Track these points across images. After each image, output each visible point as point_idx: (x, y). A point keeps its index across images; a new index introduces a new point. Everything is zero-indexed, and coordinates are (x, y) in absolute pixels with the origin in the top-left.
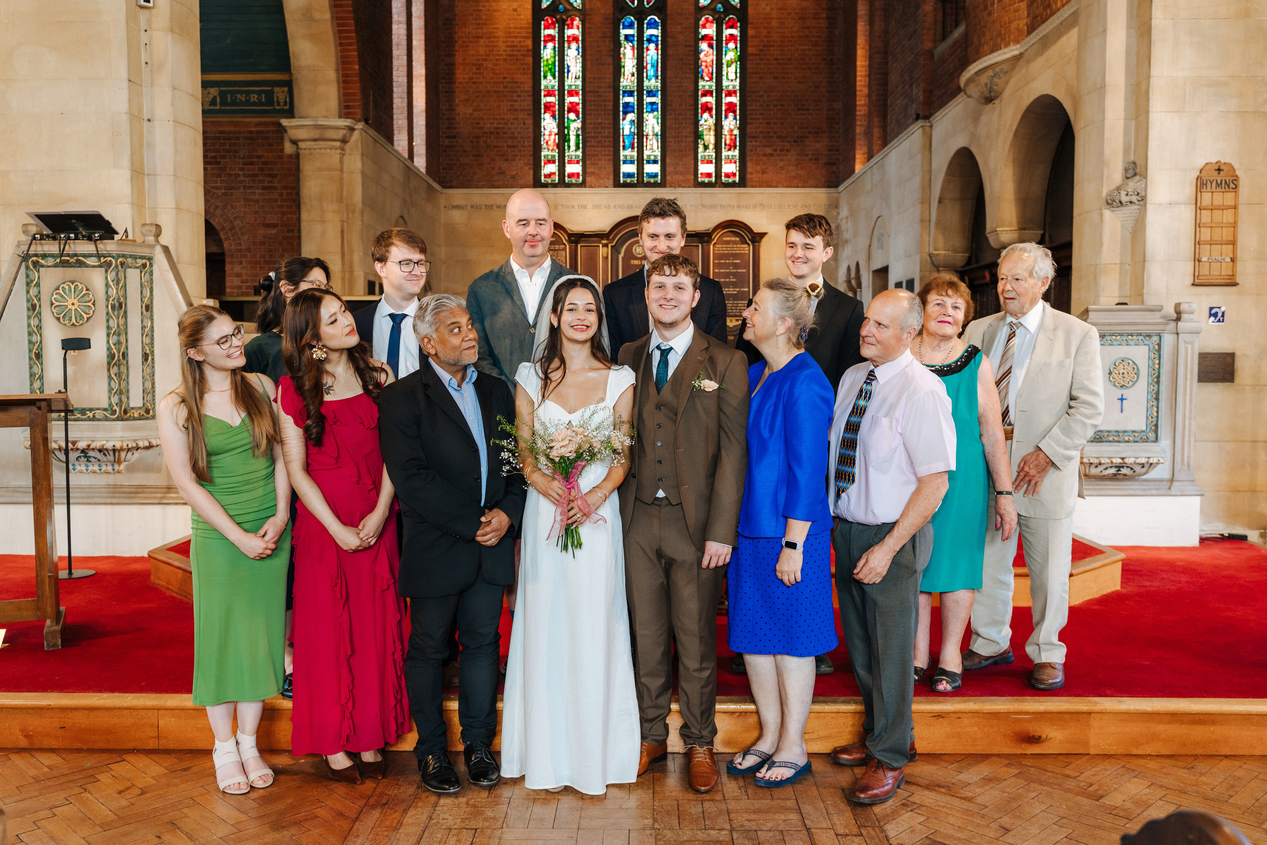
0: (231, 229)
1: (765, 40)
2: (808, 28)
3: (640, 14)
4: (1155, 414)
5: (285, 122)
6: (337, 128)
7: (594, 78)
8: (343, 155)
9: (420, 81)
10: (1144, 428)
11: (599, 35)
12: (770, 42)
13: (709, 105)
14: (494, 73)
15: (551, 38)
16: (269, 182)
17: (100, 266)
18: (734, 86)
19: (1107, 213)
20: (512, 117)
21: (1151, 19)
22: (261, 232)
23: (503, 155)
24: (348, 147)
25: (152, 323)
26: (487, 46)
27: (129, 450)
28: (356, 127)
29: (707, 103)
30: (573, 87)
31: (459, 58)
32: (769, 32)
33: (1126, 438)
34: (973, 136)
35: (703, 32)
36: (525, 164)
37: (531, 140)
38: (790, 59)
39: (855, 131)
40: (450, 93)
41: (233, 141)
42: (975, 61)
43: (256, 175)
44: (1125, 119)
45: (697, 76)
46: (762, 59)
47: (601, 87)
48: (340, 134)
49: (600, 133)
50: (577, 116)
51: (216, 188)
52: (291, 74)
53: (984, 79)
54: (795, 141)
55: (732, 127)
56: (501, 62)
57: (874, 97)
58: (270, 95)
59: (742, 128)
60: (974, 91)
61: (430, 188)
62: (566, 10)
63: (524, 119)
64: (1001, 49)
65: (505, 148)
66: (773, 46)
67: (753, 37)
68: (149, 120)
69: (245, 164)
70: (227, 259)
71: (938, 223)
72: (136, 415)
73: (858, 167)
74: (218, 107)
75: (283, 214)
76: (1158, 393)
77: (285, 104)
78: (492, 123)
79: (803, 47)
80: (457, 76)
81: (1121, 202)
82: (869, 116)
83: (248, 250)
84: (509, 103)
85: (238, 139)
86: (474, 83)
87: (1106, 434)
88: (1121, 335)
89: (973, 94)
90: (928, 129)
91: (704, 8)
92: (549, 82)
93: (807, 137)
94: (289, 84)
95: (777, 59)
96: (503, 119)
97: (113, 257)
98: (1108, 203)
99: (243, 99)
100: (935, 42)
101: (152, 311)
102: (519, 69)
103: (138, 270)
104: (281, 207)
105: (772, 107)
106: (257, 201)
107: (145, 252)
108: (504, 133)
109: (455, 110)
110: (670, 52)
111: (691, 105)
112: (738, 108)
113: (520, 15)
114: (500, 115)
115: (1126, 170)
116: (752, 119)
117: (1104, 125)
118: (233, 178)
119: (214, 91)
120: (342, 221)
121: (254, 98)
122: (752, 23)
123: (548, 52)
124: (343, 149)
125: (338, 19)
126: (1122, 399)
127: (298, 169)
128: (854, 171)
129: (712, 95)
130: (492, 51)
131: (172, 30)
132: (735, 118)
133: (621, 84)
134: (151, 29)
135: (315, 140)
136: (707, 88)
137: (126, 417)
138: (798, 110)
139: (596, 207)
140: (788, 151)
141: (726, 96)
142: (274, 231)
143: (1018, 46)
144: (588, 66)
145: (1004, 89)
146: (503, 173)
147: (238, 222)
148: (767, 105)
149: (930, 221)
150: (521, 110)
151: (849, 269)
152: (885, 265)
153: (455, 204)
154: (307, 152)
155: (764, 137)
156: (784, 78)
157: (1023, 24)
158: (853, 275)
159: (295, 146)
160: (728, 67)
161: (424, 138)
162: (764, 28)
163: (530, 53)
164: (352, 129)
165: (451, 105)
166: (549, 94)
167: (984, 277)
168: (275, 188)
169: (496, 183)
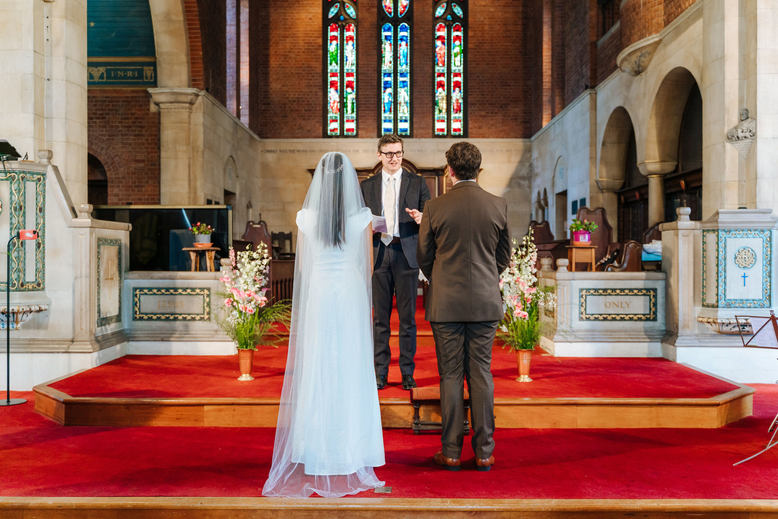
0: (112, 164)
1: (480, 39)
2: (509, 31)
3: (396, 22)
4: (769, 287)
5: (151, 90)
6: (186, 94)
7: (364, 64)
8: (191, 113)
9: (245, 66)
10: (761, 298)
11: (368, 35)
12: (483, 40)
13: (443, 83)
14: (296, 61)
15: (334, 38)
16: (140, 131)
17: (7, 180)
18: (459, 70)
19: (728, 145)
20: (308, 90)
21: (756, 9)
22: (133, 165)
23: (302, 116)
24: (194, 107)
25: (44, 221)
26: (291, 43)
27: (24, 312)
28: (200, 94)
29: (441, 81)
30: (350, 71)
31: (272, 51)
32: (483, 34)
33: (749, 305)
34: (626, 98)
35: (438, 34)
36: (317, 122)
37: (321, 106)
38: (496, 52)
39: (542, 99)
40: (266, 74)
41: (115, 103)
42: (627, 46)
43: (130, 127)
44: (740, 79)
45: (434, 64)
46: (478, 52)
47: (368, 70)
48: (189, 98)
49: (368, 101)
50: (353, 89)
51: (102, 135)
52: (156, 58)
53: (634, 58)
54: (501, 107)
55: (458, 98)
56: (301, 54)
57: (555, 76)
58: (141, 72)
59: (465, 98)
60: (627, 67)
61: (252, 138)
62: (345, 19)
63: (316, 92)
64: (646, 37)
65: (304, 111)
66: (485, 43)
67: (472, 37)
68: (48, 80)
69: (122, 119)
70: (109, 184)
71: (602, 159)
72: (30, 287)
73: (545, 124)
74: (105, 80)
75: (149, 153)
76: (770, 272)
77: (151, 78)
78: (295, 95)
79: (506, 44)
80: (271, 63)
81: (738, 137)
82: (552, 89)
83: (124, 178)
84: (306, 81)
85: (118, 101)
86: (282, 67)
87: (734, 302)
88: (743, 230)
89: (626, 69)
90: (594, 95)
91: (439, 18)
92: (333, 67)
93: (509, 104)
94: (154, 65)
95: (488, 52)
96: (302, 92)
97: (16, 173)
98: (728, 138)
99: (122, 75)
100: (598, 36)
101: (44, 212)
102: (313, 58)
103: (35, 183)
104: (147, 148)
105: (485, 84)
106: (131, 144)
107: (41, 170)
108: (303, 101)
109: (269, 86)
110: (416, 46)
111: (430, 83)
112: (462, 85)
113: (314, 22)
114: (300, 89)
115: (741, 115)
116: (472, 92)
117: (724, 83)
118: (114, 128)
119: (102, 69)
120: (189, 158)
121: (130, 74)
122: (471, 28)
123: (332, 47)
124: (190, 109)
125: (188, 21)
126: (744, 277)
127: (159, 123)
128: (541, 126)
129: (444, 76)
130: (295, 46)
131: (66, 17)
132: (460, 91)
133: (383, 69)
134: (52, 16)
135: (171, 103)
136: (441, 71)
137: (22, 288)
138: (503, 86)
139: (365, 151)
140: (496, 113)
141: (454, 76)
142: (142, 165)
143: (658, 35)
144: (360, 56)
145: (648, 65)
146: (302, 128)
147: (117, 159)
148: (482, 83)
149: (596, 158)
150: (314, 86)
151: (539, 193)
152: (564, 189)
153: (269, 149)
154: (166, 110)
155: (480, 104)
156: (493, 64)
157: (661, 19)
158: (542, 197)
159: (157, 107)
160: (455, 57)
161: (248, 104)
162: (480, 31)
163: (321, 48)
164: (197, 95)
165: (267, 83)
166: (334, 75)
167: (635, 196)
168: (143, 135)
169: (297, 135)
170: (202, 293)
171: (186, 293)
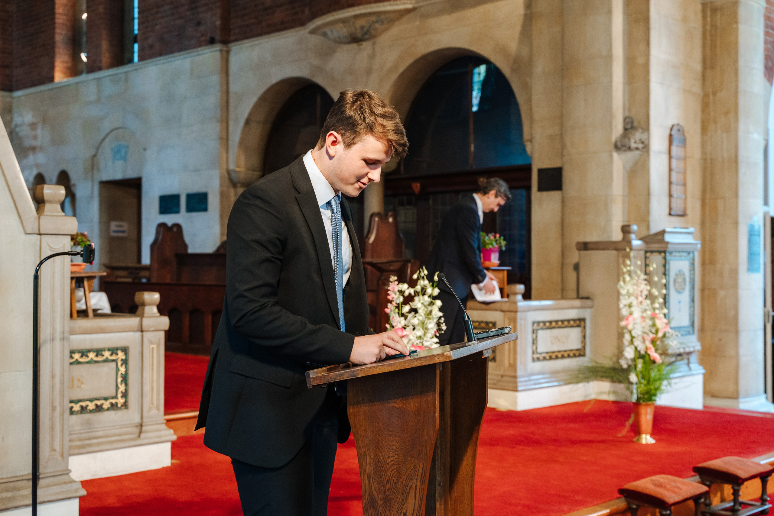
4: (693, 313)
10: (690, 324)
19: (615, 155)
21: (648, 11)
33: (682, 333)
34: (319, 69)
44: (623, 83)
53: (362, 22)
60: (341, 30)
76: (694, 297)
88: (679, 252)
89: (333, 33)
90: (226, 53)
98: (616, 147)
115: (625, 123)
117: (611, 85)
126: (679, 302)
128: (51, 79)
152: (133, 177)
170: (114, 357)
171: (87, 360)
